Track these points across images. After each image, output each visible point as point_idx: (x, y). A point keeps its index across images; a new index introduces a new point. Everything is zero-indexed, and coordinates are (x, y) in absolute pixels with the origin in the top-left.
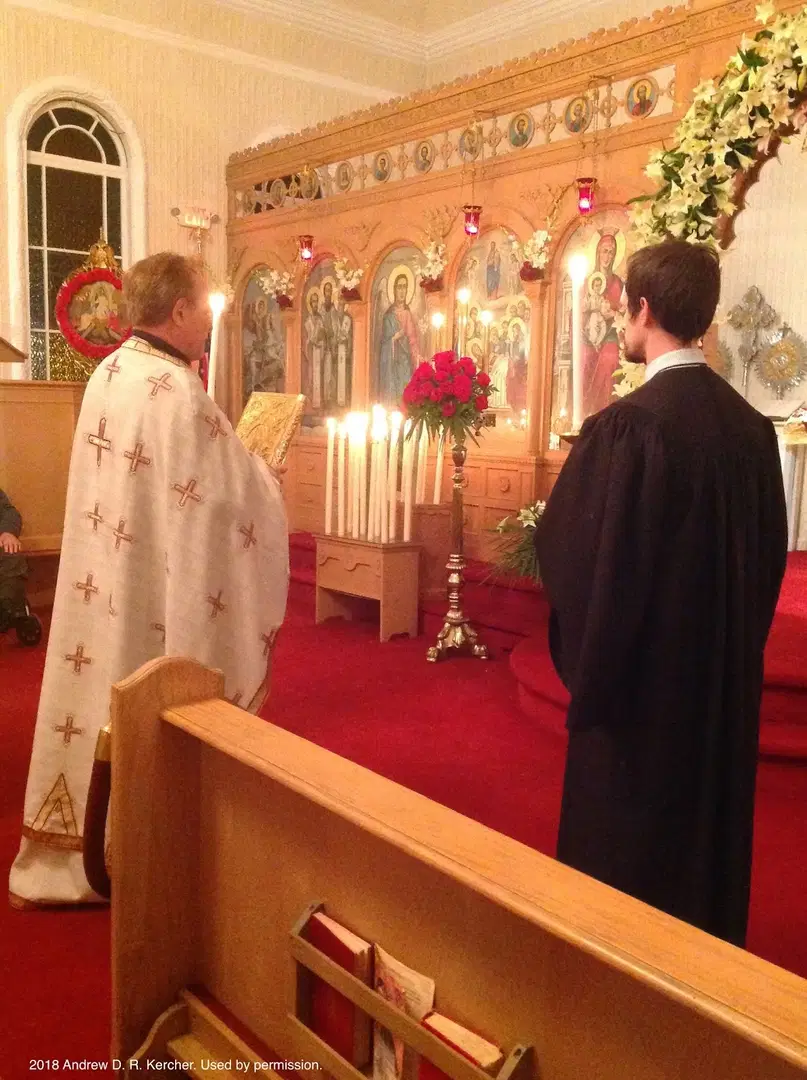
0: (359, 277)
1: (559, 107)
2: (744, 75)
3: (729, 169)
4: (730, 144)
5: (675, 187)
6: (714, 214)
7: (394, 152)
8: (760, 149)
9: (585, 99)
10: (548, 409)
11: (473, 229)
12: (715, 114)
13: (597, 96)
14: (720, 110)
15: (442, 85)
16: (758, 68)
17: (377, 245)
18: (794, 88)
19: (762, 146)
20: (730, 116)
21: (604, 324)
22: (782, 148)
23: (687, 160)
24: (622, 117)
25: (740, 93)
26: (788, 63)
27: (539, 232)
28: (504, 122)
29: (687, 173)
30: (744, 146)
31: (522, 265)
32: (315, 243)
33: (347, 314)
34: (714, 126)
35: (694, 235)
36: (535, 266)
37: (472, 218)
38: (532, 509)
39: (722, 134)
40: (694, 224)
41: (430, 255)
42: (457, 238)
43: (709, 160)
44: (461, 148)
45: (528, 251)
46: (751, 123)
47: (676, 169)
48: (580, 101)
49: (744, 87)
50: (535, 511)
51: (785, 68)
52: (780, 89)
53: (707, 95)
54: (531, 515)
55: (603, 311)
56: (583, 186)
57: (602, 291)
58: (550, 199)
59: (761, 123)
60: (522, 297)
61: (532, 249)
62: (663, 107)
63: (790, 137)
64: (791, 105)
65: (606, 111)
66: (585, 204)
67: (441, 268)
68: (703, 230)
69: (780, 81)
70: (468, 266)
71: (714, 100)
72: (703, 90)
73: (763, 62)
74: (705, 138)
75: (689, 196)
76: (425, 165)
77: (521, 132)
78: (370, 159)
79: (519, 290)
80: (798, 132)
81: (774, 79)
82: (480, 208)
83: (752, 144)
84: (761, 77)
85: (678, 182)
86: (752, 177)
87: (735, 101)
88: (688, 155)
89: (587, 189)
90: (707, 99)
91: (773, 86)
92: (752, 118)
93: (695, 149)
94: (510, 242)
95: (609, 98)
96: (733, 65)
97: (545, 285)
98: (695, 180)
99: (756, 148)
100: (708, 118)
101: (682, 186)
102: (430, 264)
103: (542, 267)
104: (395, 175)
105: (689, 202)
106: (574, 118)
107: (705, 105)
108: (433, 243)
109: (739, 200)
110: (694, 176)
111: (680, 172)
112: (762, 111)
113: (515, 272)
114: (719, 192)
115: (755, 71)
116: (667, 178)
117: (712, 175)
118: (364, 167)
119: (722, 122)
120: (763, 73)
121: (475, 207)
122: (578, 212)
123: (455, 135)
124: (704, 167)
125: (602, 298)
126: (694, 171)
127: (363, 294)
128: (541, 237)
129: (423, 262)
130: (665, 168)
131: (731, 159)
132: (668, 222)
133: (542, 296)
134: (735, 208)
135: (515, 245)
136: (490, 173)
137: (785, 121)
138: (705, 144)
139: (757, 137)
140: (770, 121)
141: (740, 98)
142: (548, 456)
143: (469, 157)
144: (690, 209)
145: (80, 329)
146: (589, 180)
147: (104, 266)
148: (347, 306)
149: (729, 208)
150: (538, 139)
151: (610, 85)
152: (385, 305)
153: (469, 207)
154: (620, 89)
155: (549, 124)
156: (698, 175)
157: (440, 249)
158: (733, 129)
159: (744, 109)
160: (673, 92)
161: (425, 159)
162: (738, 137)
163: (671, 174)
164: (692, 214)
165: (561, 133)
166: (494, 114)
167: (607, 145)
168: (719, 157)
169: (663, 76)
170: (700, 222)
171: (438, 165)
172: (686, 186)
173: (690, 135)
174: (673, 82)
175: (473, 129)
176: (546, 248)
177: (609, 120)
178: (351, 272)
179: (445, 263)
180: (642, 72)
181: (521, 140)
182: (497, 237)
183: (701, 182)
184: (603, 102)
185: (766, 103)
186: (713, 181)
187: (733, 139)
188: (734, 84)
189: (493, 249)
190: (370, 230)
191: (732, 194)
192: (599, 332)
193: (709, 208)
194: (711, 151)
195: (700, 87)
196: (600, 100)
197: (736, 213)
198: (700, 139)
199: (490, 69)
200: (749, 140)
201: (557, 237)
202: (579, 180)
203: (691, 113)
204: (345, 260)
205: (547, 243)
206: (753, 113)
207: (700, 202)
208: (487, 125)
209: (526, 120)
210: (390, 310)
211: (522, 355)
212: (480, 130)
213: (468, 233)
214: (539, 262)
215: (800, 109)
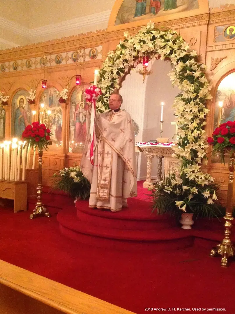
0: (7, 98)
1: (70, 54)
2: (121, 51)
3: (118, 76)
4: (118, 69)
5: (103, 80)
6: (114, 88)
7: (19, 62)
8: (126, 71)
9: (77, 52)
10: (68, 140)
11: (44, 87)
12: (113, 60)
13: (81, 52)
14: (115, 59)
15: (34, 44)
16: (125, 49)
17: (14, 89)
18: (134, 56)
19: (126, 70)
20: (118, 61)
21: (84, 117)
22: (131, 72)
23: (106, 72)
24: (88, 59)
25: (120, 55)
26: (133, 49)
27: (64, 89)
28: (53, 56)
29: (106, 76)
30: (121, 70)
31: (60, 98)
33: (3, 109)
34: (113, 64)
35: (109, 93)
36: (63, 99)
37: (44, 83)
38: (64, 170)
39: (116, 66)
40: (108, 90)
41: (31, 93)
42: (40, 89)
43: (112, 73)
44: (41, 63)
45: (61, 94)
46: (123, 64)
47: (103, 74)
48: (76, 53)
49: (121, 54)
50: (65, 171)
51: (132, 50)
52: (131, 55)
53: (112, 55)
54: (63, 172)
55: (84, 113)
56: (77, 77)
57: (83, 107)
58: (68, 80)
59: (126, 64)
60: (60, 107)
61: (63, 94)
62: (99, 57)
63: (133, 69)
64: (134, 60)
65: (83, 56)
66: (78, 82)
67: (35, 97)
68: (111, 92)
69: (131, 53)
70: (43, 97)
71: (113, 57)
72: (110, 53)
73: (126, 48)
74: (111, 67)
75: (107, 82)
76: (29, 66)
77: (59, 60)
78: (11, 63)
79: (59, 105)
80: (135, 67)
81: (129, 53)
82: (46, 80)
83: (124, 70)
84: (126, 51)
85: (104, 78)
86: (123, 79)
87: (119, 58)
88: (106, 71)
89: (79, 78)
90: (111, 56)
91: (129, 54)
92: (123, 62)
93: (108, 69)
94: (56, 91)
95: (84, 53)
96: (118, 47)
97: (67, 104)
98: (109, 78)
99: (124, 71)
100: (112, 61)
101: (105, 79)
102: (31, 96)
103: (65, 99)
104: (19, 69)
105: (107, 84)
106: (74, 57)
107: (110, 58)
108: (32, 90)
109: (120, 85)
110: (108, 77)
111: (104, 76)
112: (126, 61)
113: (58, 100)
114: (115, 82)
115: (124, 50)
116: (101, 77)
117: (113, 77)
118: (9, 65)
119: (115, 63)
120: (126, 50)
121: (45, 80)
122: (76, 84)
123: (38, 59)
124: (111, 75)
125: (83, 109)
126: (108, 76)
127: (9, 103)
128: (65, 90)
129: (29, 95)
130: (100, 74)
131: (118, 73)
132: (101, 89)
133: (66, 108)
134: (119, 87)
135: (57, 92)
136: (49, 71)
137: (132, 64)
138: (111, 68)
139: (125, 68)
140: (128, 64)
141: (120, 57)
142: (69, 154)
143: (43, 65)
144: (107, 86)
146: (79, 76)
148: (3, 107)
149: (118, 87)
150: (64, 63)
151: (84, 49)
152: (17, 108)
153: (43, 80)
154: (87, 51)
155: (67, 58)
156: (109, 76)
157: (34, 91)
158: (118, 65)
159: (121, 60)
160: (102, 53)
161: (29, 65)
162: (120, 67)
163: (102, 76)
164: (108, 88)
165: (70, 61)
166: (50, 54)
167: (83, 66)
168: (115, 72)
169: (99, 48)
170: (110, 90)
171: (33, 67)
172: (106, 79)
173: (107, 65)
174: (102, 50)
175: (44, 57)
176: (67, 94)
177: (84, 59)
178: (5, 97)
179: (36, 96)
180: (93, 47)
181: (59, 62)
182: (52, 90)
183: (110, 79)
184: (83, 54)
185: (127, 59)
186: (113, 79)
187: (118, 68)
188: (118, 53)
189: (51, 93)
190: (12, 84)
191: (118, 83)
192: (83, 119)
193: (112, 86)
194: (113, 71)
195: (109, 52)
196: (82, 53)
197: (120, 88)
198: (110, 67)
199: (49, 41)
200: (123, 68)
201: (70, 91)
202: (76, 75)
203: (107, 59)
204: (3, 93)
205: (67, 92)
206: (124, 61)
207: (110, 84)
208: (49, 57)
209: (60, 56)
210: (19, 108)
211: (60, 124)
212: (46, 58)
213: (43, 88)
214: (65, 98)
215: (136, 61)
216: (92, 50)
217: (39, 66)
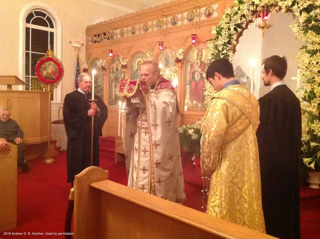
0: (127, 61)
1: (185, 14)
2: (239, 6)
3: (235, 32)
4: (235, 25)
5: (220, 37)
6: (231, 44)
7: (137, 26)
8: (243, 26)
9: (193, 12)
10: (184, 99)
11: (161, 48)
12: (231, 17)
13: (197, 12)
14: (232, 16)
15: (151, 8)
16: (243, 4)
17: (133, 52)
18: (253, 10)
19: (244, 26)
20: (235, 17)
21: (199, 75)
22: (249, 26)
23: (223, 29)
24: (203, 18)
25: (238, 11)
26: (251, 3)
27: (180, 49)
28: (169, 18)
29: (223, 33)
30: (239, 26)
31: (175, 58)
32: (113, 52)
33: (122, 72)
34: (230, 20)
35: (226, 50)
36: (179, 58)
37: (161, 44)
38: (182, 127)
39: (233, 22)
40: (225, 47)
41: (148, 56)
42: (156, 50)
43: (229, 29)
44: (157, 26)
45: (177, 54)
46: (241, 19)
47: (220, 32)
48: (192, 13)
49: (239, 9)
51: (250, 4)
52: (249, 10)
54: (182, 129)
55: (199, 71)
56: (193, 36)
57: (199, 66)
58: (183, 40)
59: (244, 19)
60: (176, 67)
61: (179, 54)
62: (215, 15)
63: (251, 23)
64: (252, 15)
65: (199, 16)
66: (194, 41)
67: (152, 59)
68: (228, 48)
69: (249, 8)
70: (159, 59)
71: (230, 13)
72: (227, 10)
73: (244, 3)
74: (228, 23)
75: (224, 39)
76: (146, 30)
77: (174, 21)
78: (130, 28)
79: (174, 65)
80: (253, 22)
81: (247, 8)
82: (163, 42)
83: (241, 25)
84: (243, 7)
85: (221, 35)
86: (240, 34)
87: (236, 13)
88: (223, 28)
89: (195, 37)
90: (228, 13)
91: (247, 9)
92: (241, 18)
93: (225, 26)
94: (172, 52)
95: (200, 12)
96: (235, 3)
97: (182, 64)
98: (225, 35)
99: (242, 26)
100: (229, 18)
101: (222, 36)
102: (148, 58)
103: (181, 59)
104: (137, 33)
105: (224, 41)
106: (190, 18)
107: (228, 14)
108: (149, 52)
109: (237, 40)
110: (225, 34)
111: (221, 33)
112: (244, 16)
113: (173, 60)
114: (232, 38)
115: (242, 5)
116: (217, 34)
117: (230, 33)
118: (128, 30)
119: (233, 19)
120: (244, 6)
121: (162, 42)
122: (192, 44)
123: (155, 22)
124: (228, 31)
125: (199, 68)
126: (225, 32)
127: (128, 66)
128: (181, 51)
129: (146, 57)
130: (217, 31)
131: (235, 29)
132: (218, 46)
133: (182, 67)
134: (236, 43)
135: (174, 53)
136: (166, 33)
137: (250, 19)
138: (228, 25)
139: (243, 23)
140: (246, 19)
141: (238, 12)
142: (184, 113)
143: (159, 28)
144: (224, 43)
145: (43, 75)
146: (195, 35)
147: (51, 57)
148: (123, 70)
149: (235, 43)
150: (179, 23)
151: (200, 9)
152: (135, 70)
153: (160, 42)
154: (203, 10)
155: (182, 19)
156: (226, 33)
157: (151, 54)
158: (236, 21)
159: (239, 15)
160: (218, 11)
161: (146, 28)
162: (237, 23)
163: (219, 33)
164: (225, 44)
165: (186, 22)
166: (166, 16)
167: (199, 25)
168: (232, 28)
169: (215, 6)
170: (227, 46)
171: (150, 30)
172: (223, 36)
173: (224, 22)
174: (218, 8)
175: (161, 20)
176: (182, 54)
177: (200, 18)
178: (124, 60)
179: (153, 57)
180: (209, 5)
181: (174, 23)
182: (168, 51)
183: (227, 35)
184: (198, 13)
185: (245, 14)
186: (230, 35)
187: (236, 24)
188: (236, 9)
189: (167, 54)
190: (130, 48)
191: (236, 39)
192: (198, 77)
193: (229, 43)
194: (229, 27)
195: (226, 9)
197: (237, 44)
198: (227, 23)
199: (165, 4)
200: (240, 24)
201: (186, 51)
202: (192, 35)
203: (224, 16)
204: (123, 57)
205: (183, 52)
206: (241, 17)
207: (227, 41)
208: (165, 19)
209: (176, 18)
210: (137, 70)
212: (163, 20)
213: (160, 49)
214: (181, 57)
215: (254, 16)
216: (208, 8)
217: (155, 29)
